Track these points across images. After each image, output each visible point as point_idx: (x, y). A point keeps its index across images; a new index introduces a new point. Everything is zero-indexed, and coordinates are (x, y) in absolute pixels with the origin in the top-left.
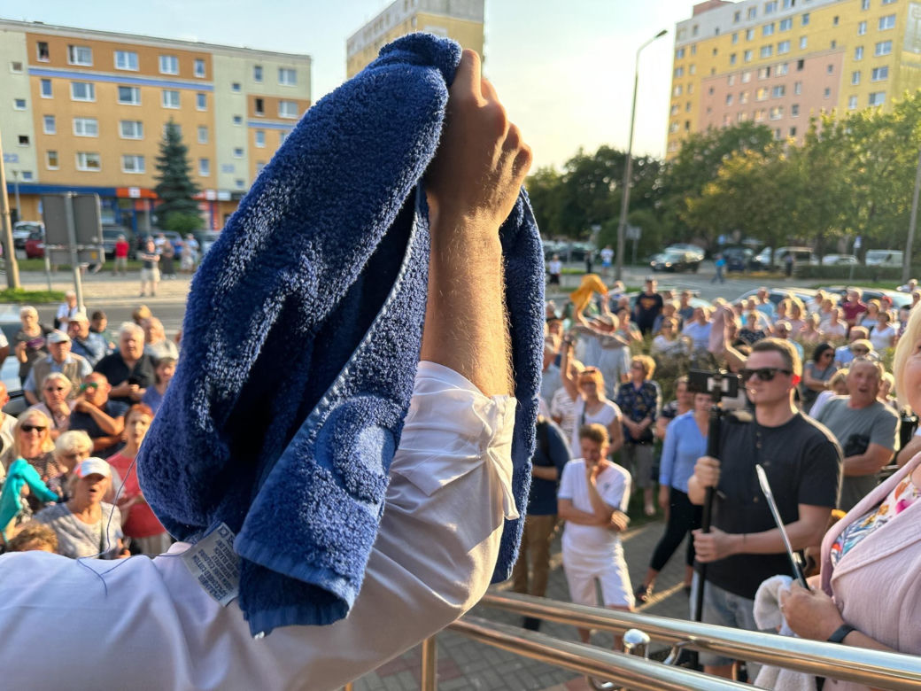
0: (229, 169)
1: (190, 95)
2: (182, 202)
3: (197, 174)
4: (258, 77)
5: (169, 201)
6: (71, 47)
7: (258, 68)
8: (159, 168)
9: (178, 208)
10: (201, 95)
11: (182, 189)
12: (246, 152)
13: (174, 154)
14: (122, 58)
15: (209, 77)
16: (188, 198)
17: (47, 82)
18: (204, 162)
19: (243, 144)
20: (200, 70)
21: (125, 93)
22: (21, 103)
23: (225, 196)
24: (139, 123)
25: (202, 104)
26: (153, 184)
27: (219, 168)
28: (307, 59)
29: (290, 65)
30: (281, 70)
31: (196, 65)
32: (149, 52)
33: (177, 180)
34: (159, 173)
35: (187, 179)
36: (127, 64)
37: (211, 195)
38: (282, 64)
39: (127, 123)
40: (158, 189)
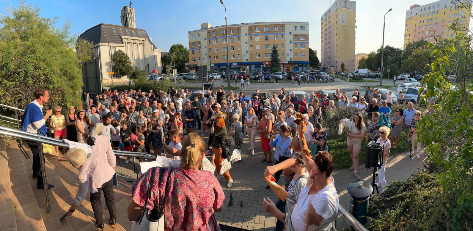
0: (288, 55)
1: (280, 36)
2: (276, 65)
3: (280, 57)
4: (296, 30)
5: (273, 64)
6: (256, 28)
7: (296, 27)
8: (271, 56)
9: (275, 66)
10: (282, 36)
11: (276, 61)
12: (292, 50)
13: (275, 52)
14: (266, 29)
15: (284, 31)
16: (277, 63)
17: (251, 37)
18: (283, 53)
19: (292, 48)
20: (282, 29)
21: (266, 38)
22: (246, 43)
23: (287, 63)
24: (269, 45)
25: (282, 39)
26: (270, 60)
27: (286, 55)
28: (307, 23)
29: (303, 26)
30: (301, 27)
31: (281, 28)
32: (271, 26)
33: (275, 59)
34: (271, 57)
35: (277, 59)
36: (267, 30)
37: (284, 62)
38: (301, 25)
39: (266, 45)
40: (271, 62)
